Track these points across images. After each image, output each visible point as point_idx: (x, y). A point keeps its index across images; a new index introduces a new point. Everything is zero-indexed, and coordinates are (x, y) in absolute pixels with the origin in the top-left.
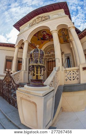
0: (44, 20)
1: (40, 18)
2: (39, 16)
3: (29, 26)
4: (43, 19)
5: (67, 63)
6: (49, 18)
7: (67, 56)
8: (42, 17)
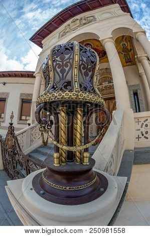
0: (85, 24)
1: (78, 21)
2: (76, 17)
3: (59, 36)
4: (84, 22)
5: (134, 103)
6: (95, 19)
7: (133, 89)
8: (81, 19)
